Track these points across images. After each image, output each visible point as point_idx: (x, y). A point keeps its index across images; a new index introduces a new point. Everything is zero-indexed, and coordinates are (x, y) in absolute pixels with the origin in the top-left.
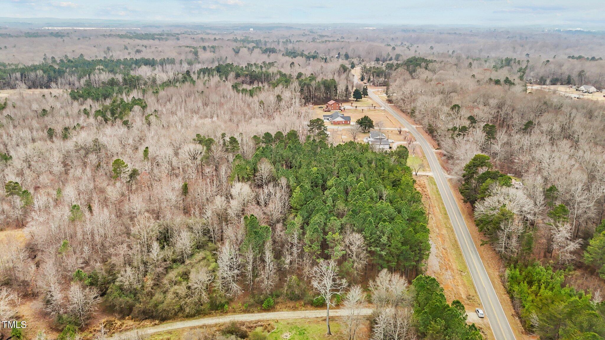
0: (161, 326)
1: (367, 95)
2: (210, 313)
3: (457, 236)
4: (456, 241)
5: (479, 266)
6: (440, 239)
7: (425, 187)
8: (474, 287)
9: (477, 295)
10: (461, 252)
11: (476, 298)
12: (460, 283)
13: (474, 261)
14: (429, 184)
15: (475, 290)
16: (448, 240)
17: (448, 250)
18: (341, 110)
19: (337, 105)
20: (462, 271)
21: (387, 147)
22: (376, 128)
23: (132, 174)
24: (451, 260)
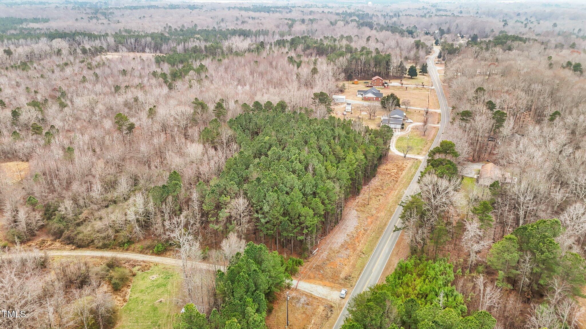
0: (76, 251)
1: (427, 73)
2: (115, 248)
3: (390, 221)
4: (385, 225)
5: (387, 251)
6: (369, 220)
7: (402, 170)
8: (362, 270)
9: (358, 277)
10: (380, 236)
11: (355, 279)
12: (351, 263)
13: (386, 246)
14: (410, 168)
15: (360, 273)
16: (379, 222)
17: (368, 232)
18: (385, 87)
19: (380, 81)
20: (364, 253)
21: (399, 127)
22: (403, 107)
23: (131, 127)
24: (362, 242)
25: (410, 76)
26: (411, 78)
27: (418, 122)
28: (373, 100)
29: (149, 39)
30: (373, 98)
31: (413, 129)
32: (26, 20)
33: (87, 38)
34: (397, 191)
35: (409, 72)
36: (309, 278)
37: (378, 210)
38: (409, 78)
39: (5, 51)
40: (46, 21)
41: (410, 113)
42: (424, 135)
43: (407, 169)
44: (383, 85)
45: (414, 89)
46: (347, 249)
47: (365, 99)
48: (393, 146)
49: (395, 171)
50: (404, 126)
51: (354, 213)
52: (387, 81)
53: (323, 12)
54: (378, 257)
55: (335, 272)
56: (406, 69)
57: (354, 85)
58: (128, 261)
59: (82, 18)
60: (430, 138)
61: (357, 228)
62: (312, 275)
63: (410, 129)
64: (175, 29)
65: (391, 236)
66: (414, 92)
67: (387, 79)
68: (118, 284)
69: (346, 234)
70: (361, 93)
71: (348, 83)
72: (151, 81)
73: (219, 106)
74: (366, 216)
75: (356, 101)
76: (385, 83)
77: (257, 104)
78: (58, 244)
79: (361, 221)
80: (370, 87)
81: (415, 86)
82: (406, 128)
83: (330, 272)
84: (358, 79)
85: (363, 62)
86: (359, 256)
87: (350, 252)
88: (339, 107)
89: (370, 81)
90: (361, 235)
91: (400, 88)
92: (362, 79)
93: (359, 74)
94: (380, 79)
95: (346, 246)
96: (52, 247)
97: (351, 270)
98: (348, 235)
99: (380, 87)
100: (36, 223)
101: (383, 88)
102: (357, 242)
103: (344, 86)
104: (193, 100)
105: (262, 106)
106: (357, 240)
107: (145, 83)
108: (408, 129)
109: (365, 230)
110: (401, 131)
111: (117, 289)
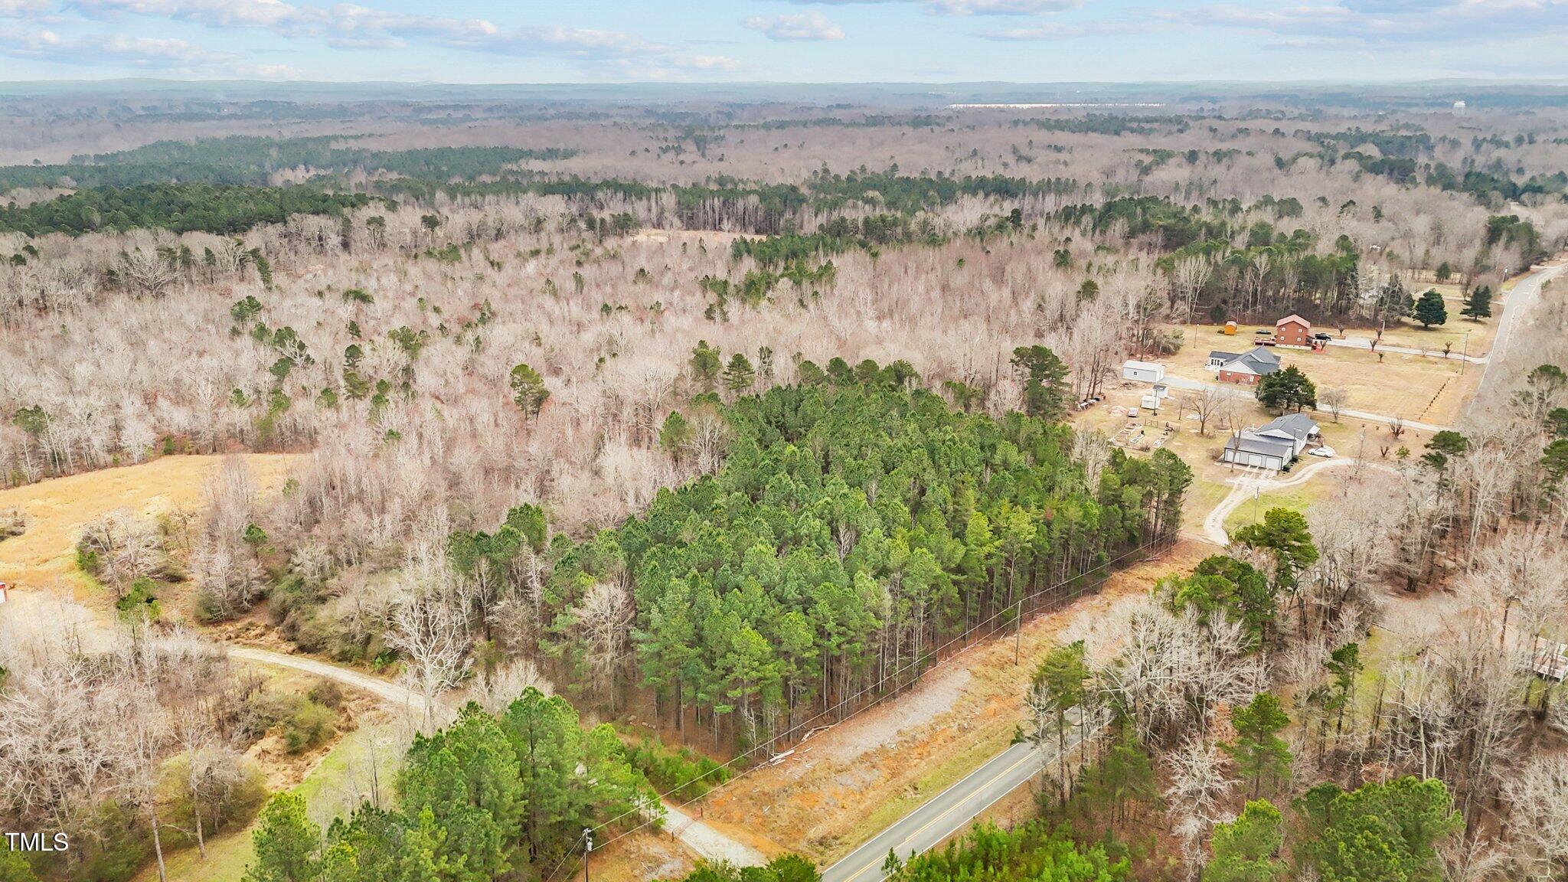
0: (293, 657)
1: (1486, 315)
5: (985, 796)
6: (994, 705)
8: (880, 830)
9: (856, 847)
10: (996, 752)
11: (843, 849)
12: (862, 807)
13: (992, 781)
15: (870, 837)
17: (970, 735)
18: (1314, 348)
19: (1300, 330)
20: (916, 789)
21: (1274, 464)
22: (1323, 408)
23: (541, 398)
24: (933, 757)
25: (1418, 323)
26: (1426, 328)
27: (1348, 456)
28: (1248, 383)
29: (753, 200)
30: (1246, 376)
31: (1321, 474)
32: (530, 154)
33: (620, 195)
35: (1418, 309)
36: (728, 820)
38: (1418, 328)
39: (425, 219)
40: (568, 154)
41: (1340, 427)
44: (1308, 341)
45: (1411, 361)
46: (874, 767)
47: (1222, 377)
48: (1221, 517)
50: (1294, 467)
51: (962, 678)
52: (1327, 332)
53: (1277, 131)
54: (949, 806)
55: (801, 820)
56: (1410, 301)
57: (1221, 337)
58: (362, 695)
59: (647, 150)
61: (941, 719)
62: (737, 814)
63: (1308, 476)
64: (837, 177)
65: (1023, 760)
66: (1406, 369)
67: (1332, 326)
68: (294, 740)
69: (898, 728)
70: (1221, 360)
71: (1206, 332)
72: (688, 298)
73: (739, 362)
74: (990, 692)
75: (1194, 380)
76: (1318, 337)
77: (837, 364)
78: (273, 636)
79: (965, 703)
80: (1266, 344)
81: (1419, 352)
82: (1296, 472)
83: (786, 817)
84: (1242, 321)
85: (1262, 272)
86: (898, 793)
87: (878, 776)
88: (1131, 394)
89: (1273, 330)
90: (940, 740)
91: (1363, 355)
92: (1254, 322)
93: (1246, 307)
94: (1306, 324)
95: (875, 760)
96: (257, 641)
97: (851, 824)
98: (899, 732)
99: (1297, 347)
100: (250, 584)
101: (1307, 352)
102: (915, 755)
103: (1177, 337)
104: (696, 346)
105: (850, 370)
106: (919, 751)
107: (675, 303)
108: (1303, 475)
109: (963, 730)
110: (1274, 478)
111: (294, 751)
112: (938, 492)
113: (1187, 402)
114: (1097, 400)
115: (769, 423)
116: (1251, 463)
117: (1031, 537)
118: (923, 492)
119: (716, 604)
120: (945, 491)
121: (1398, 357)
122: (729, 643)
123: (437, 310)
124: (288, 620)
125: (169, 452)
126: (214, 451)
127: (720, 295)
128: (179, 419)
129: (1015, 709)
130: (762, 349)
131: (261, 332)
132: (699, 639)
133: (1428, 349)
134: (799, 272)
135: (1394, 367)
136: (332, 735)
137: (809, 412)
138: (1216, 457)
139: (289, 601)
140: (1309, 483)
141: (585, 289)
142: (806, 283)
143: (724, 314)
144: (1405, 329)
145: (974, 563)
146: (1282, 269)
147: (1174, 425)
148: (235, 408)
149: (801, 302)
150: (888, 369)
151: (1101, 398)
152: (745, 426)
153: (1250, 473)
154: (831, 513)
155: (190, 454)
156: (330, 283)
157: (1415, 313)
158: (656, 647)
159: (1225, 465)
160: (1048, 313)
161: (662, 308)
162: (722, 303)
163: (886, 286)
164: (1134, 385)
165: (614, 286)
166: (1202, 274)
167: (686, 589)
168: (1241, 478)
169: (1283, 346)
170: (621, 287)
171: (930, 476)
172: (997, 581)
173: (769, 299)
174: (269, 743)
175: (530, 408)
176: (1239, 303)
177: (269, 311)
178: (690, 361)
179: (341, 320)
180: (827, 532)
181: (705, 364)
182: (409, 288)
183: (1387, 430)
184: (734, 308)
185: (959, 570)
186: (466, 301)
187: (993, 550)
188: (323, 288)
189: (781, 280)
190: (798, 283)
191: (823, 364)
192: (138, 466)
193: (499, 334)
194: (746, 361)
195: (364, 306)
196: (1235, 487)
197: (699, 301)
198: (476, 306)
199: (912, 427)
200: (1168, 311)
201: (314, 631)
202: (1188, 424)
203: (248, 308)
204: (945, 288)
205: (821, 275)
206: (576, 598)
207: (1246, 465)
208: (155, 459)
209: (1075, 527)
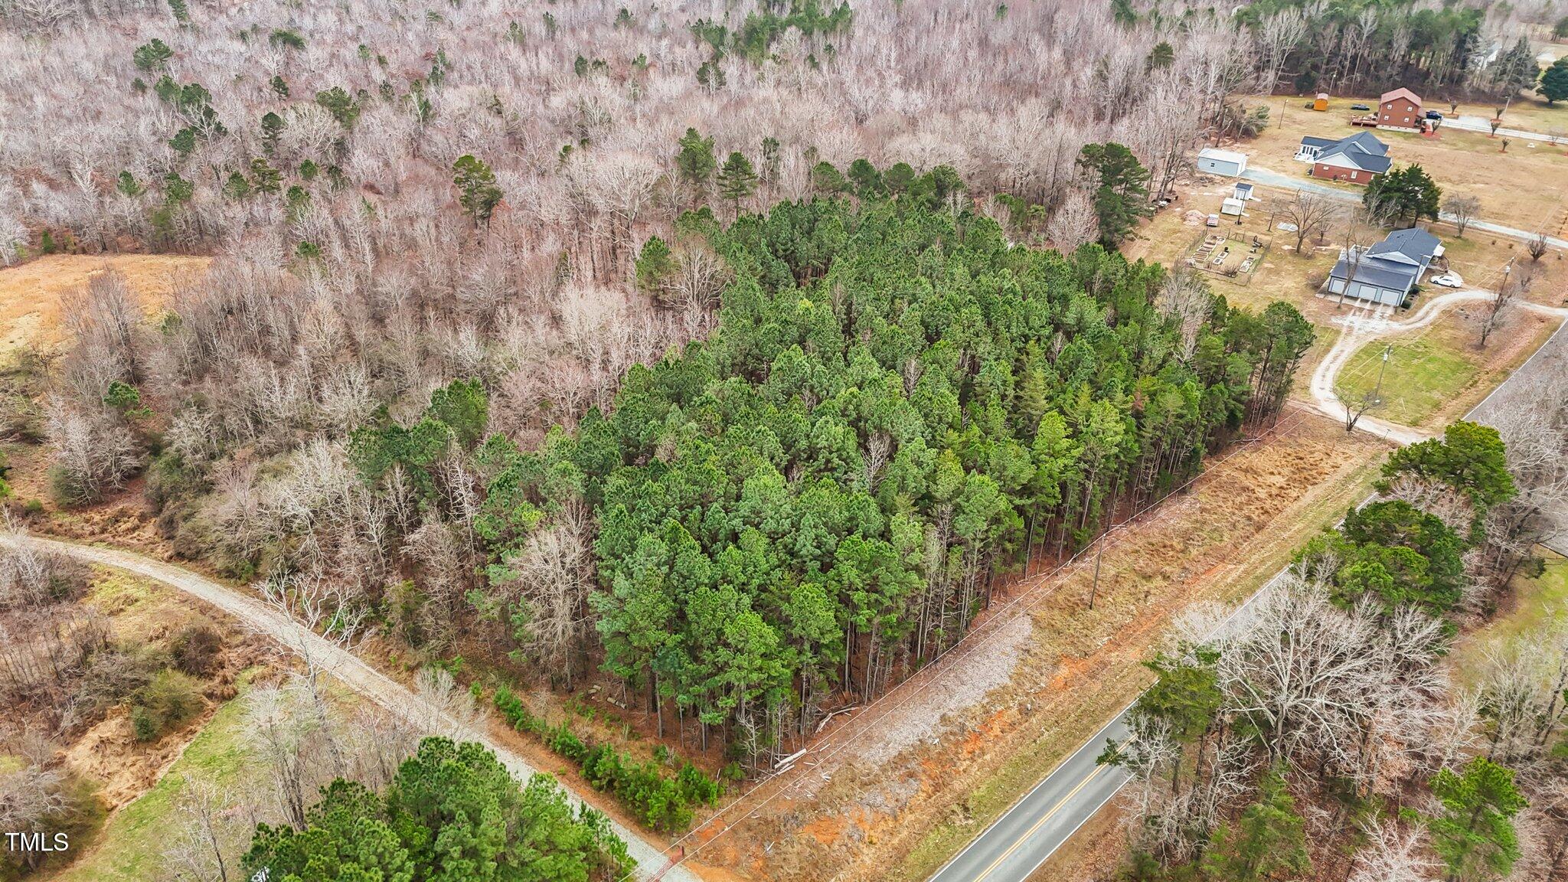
5: (1058, 825)
6: (1064, 671)
7: (1307, 482)
10: (1069, 747)
12: (896, 841)
13: (1066, 799)
14: (1349, 478)
16: (1097, 687)
17: (1034, 720)
18: (1423, 131)
19: (1410, 109)
20: (966, 809)
21: (1392, 298)
22: (1446, 217)
23: (492, 200)
24: (988, 757)
25: (1543, 98)
26: (1549, 105)
27: (1483, 286)
28: (1349, 179)
30: (1349, 171)
31: (1448, 313)
34: (1242, 568)
35: (1544, 80)
36: (717, 862)
37: (1121, 636)
38: (1540, 104)
41: (1468, 244)
42: (1481, 346)
43: (1330, 481)
44: (1418, 123)
45: (1539, 151)
46: (911, 775)
47: (1318, 173)
48: (1330, 375)
49: (1279, 481)
50: (1416, 301)
51: (1020, 629)
52: (1439, 109)
54: (1010, 841)
55: (815, 865)
56: (1536, 70)
57: (1312, 114)
58: (249, 637)
60: (1498, 363)
61: (997, 696)
62: (729, 853)
63: (1434, 315)
66: (1535, 162)
67: (1441, 99)
68: (144, 726)
69: (942, 711)
70: (1315, 148)
71: (1292, 106)
72: (678, 50)
73: (738, 164)
74: (1058, 651)
75: (1282, 175)
76: (1430, 116)
77: (861, 168)
78: (149, 531)
79: (1027, 669)
80: (1365, 125)
81: (1546, 138)
82: (1419, 307)
83: (795, 860)
84: (1335, 92)
85: (1366, 32)
86: (944, 818)
87: (915, 792)
88: (1207, 192)
89: (1373, 104)
90: (997, 730)
91: (1480, 142)
92: (1347, 93)
93: (1340, 75)
94: (1415, 98)
95: (912, 765)
96: (126, 539)
97: (882, 869)
98: (944, 719)
99: (1402, 129)
100: (117, 462)
101: (1415, 136)
102: (964, 755)
103: (1262, 117)
104: (684, 136)
105: (878, 176)
106: (969, 747)
107: (663, 55)
108: (1427, 313)
109: (1025, 712)
110: (1391, 318)
111: (146, 737)
112: (996, 373)
113: (1277, 208)
114: (1169, 201)
115: (775, 252)
116: (1362, 295)
117: (1118, 438)
118: (975, 368)
119: (703, 568)
120: (1004, 368)
121: (1522, 144)
122: (720, 632)
123: (381, 61)
124: (166, 513)
125: (50, 251)
126: (104, 249)
127: (716, 47)
128: (58, 207)
129: (1091, 678)
130: (766, 141)
131: (166, 89)
132: (679, 620)
133: (1558, 135)
134: (810, 17)
135: (1520, 159)
136: (200, 708)
137: (826, 241)
138: (1316, 286)
139: (166, 488)
140: (1436, 326)
141: (558, 33)
142: (817, 34)
143: (720, 75)
144: (1524, 105)
145: (1045, 481)
146: (1391, 30)
147: (1265, 239)
148: (124, 198)
149: (811, 58)
150: (928, 178)
151: (1173, 198)
152: (745, 259)
153: (1361, 310)
154: (857, 408)
155: (74, 253)
156: (257, 21)
157: (1539, 86)
158: (620, 625)
159: (1330, 298)
160: (1111, 83)
161: (647, 62)
162: (717, 57)
163: (912, 38)
164: (1211, 181)
165: (591, 32)
166: (1293, 33)
167: (663, 549)
168: (1350, 318)
169: (1386, 127)
170: (599, 32)
171: (984, 347)
172: (1072, 498)
173: (774, 57)
174: (109, 728)
175: (480, 212)
176: (1333, 70)
177: (181, 58)
178: (678, 159)
179: (267, 73)
180: (852, 443)
181: (694, 162)
182: (350, 28)
183: (1522, 251)
184: (731, 67)
185: (1027, 490)
186: (417, 49)
187: (1071, 462)
188: (247, 28)
189: (789, 29)
190: (808, 33)
191: (843, 166)
192: (10, 270)
193: (453, 99)
194: (746, 163)
195: (295, 53)
196: (1344, 330)
197: (692, 53)
198: (427, 57)
199: (960, 271)
200: (1253, 82)
201: (192, 536)
202: (1280, 237)
203: (154, 55)
204: (984, 43)
205: (835, 22)
206: (514, 537)
207: (1356, 299)
208: (31, 259)
209: (1171, 420)
